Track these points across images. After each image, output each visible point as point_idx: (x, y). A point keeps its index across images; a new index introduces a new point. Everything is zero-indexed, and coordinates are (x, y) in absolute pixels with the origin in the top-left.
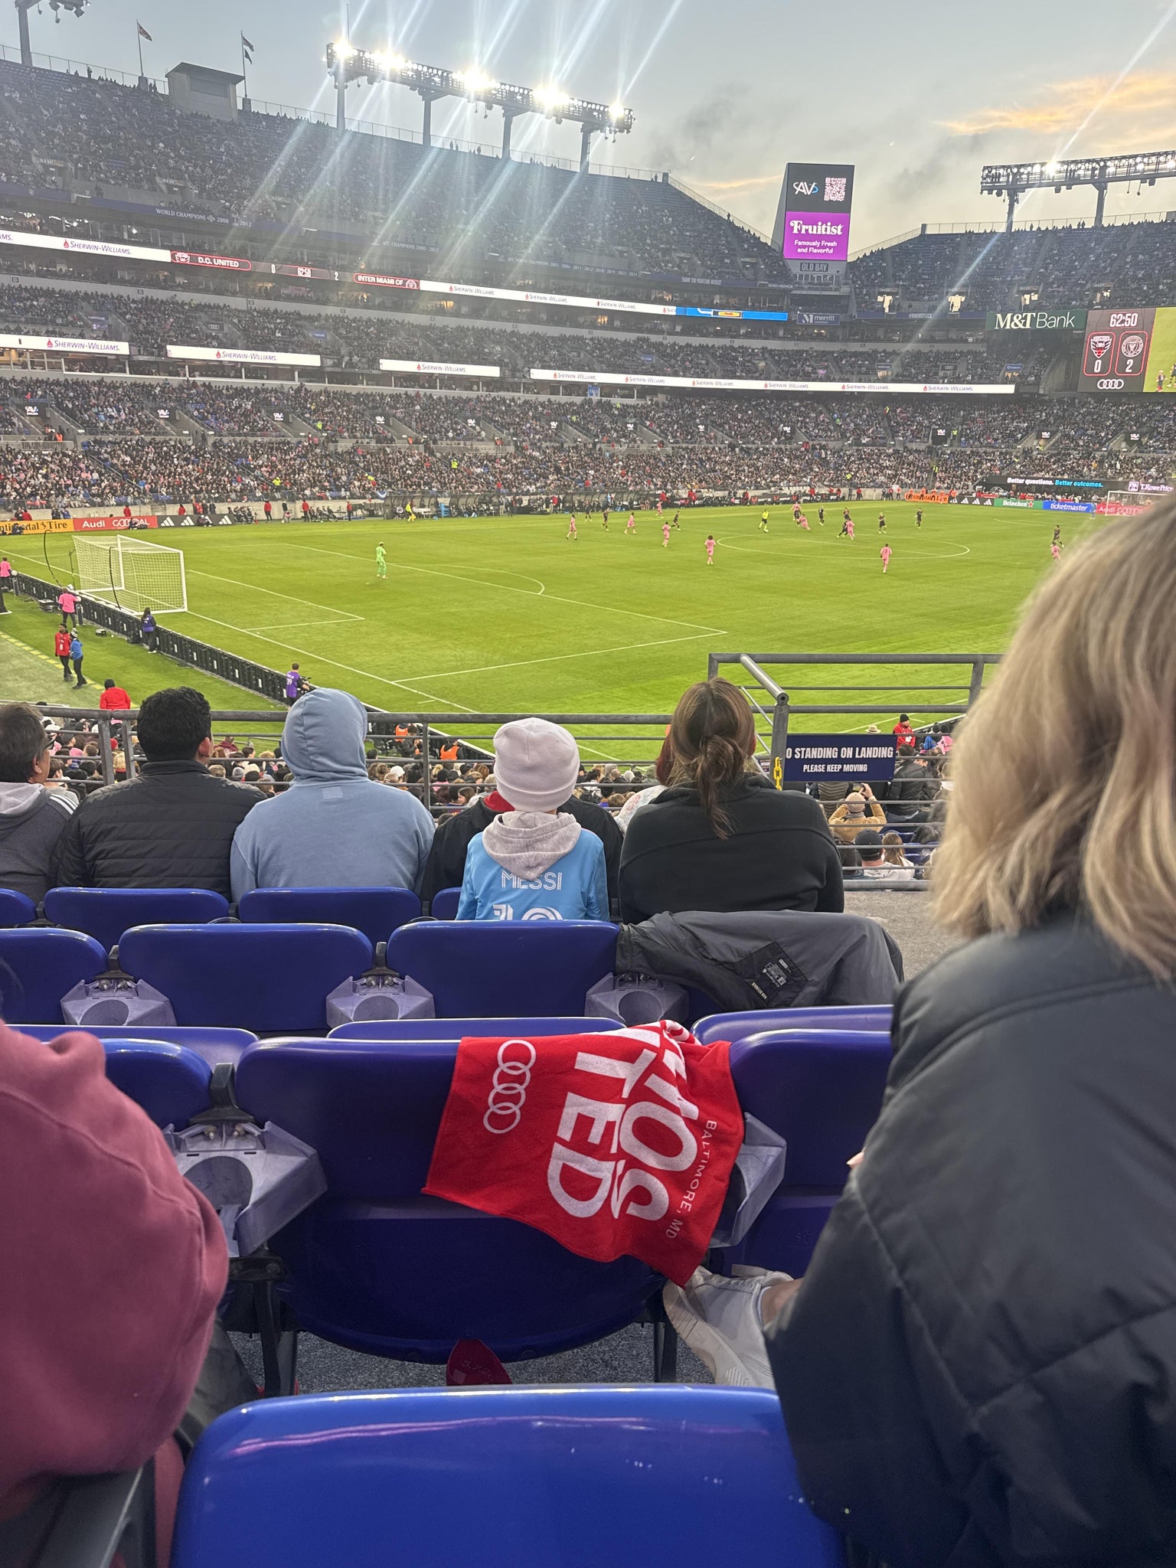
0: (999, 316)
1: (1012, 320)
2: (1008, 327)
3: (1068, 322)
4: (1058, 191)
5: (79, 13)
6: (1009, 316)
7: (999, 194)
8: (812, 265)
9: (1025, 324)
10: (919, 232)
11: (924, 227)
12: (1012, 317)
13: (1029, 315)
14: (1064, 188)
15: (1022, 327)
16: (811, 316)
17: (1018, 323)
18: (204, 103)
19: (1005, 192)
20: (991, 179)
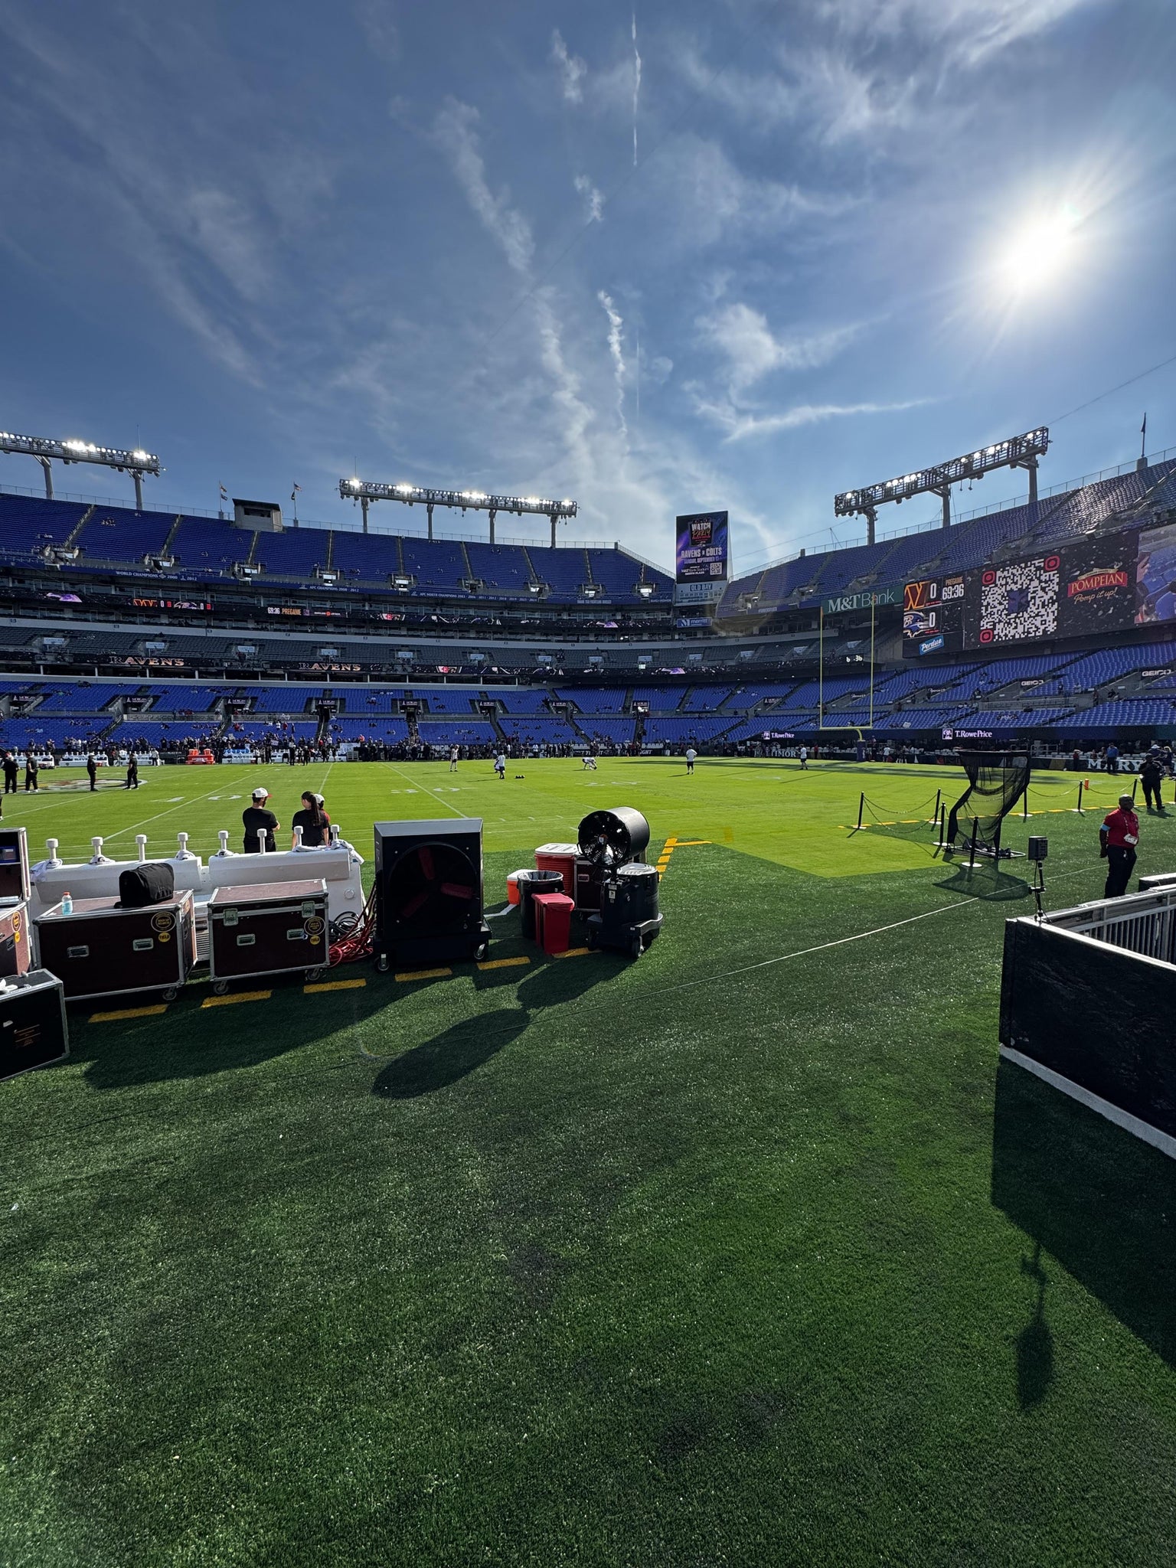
0: (831, 602)
1: (841, 604)
2: (839, 610)
3: (888, 598)
4: (899, 502)
5: (157, 475)
6: (839, 600)
7: (851, 515)
8: (699, 587)
9: (852, 606)
10: (799, 555)
11: (803, 551)
12: (841, 601)
13: (855, 597)
14: (903, 498)
15: (849, 607)
16: (688, 621)
17: (847, 605)
18: (254, 524)
19: (856, 512)
20: (843, 507)
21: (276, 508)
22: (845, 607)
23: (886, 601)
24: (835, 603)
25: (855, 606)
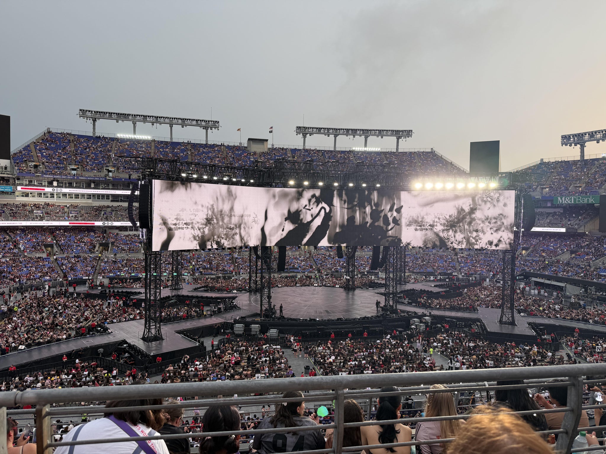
0: (559, 198)
1: (565, 200)
2: (563, 203)
3: (591, 201)
4: (598, 142)
5: (218, 130)
6: (563, 198)
7: (570, 146)
9: (571, 201)
10: (540, 162)
12: (565, 198)
13: (573, 198)
14: (601, 141)
17: (568, 201)
18: (256, 148)
19: (573, 144)
20: (566, 140)
21: (267, 140)
22: (567, 202)
23: (590, 202)
24: (561, 199)
25: (573, 202)
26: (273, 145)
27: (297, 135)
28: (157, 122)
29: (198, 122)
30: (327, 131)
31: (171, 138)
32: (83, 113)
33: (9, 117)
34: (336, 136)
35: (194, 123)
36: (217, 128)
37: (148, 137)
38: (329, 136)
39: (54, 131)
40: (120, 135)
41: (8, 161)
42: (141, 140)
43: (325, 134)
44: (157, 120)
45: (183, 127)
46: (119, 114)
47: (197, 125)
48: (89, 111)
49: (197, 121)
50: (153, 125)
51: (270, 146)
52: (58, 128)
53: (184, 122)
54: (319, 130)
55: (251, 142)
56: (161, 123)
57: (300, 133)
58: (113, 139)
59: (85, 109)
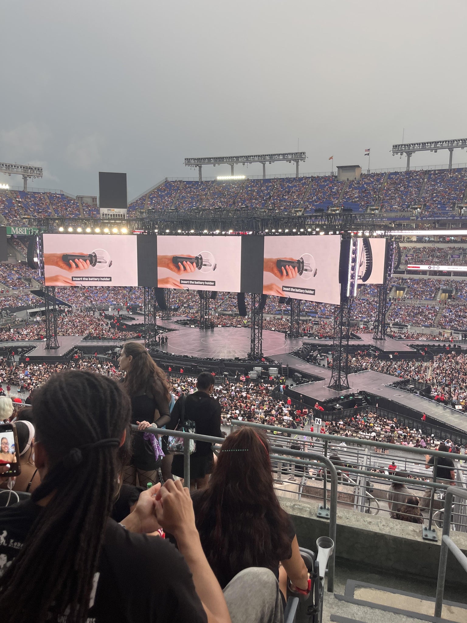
21: (358, 166)
26: (369, 171)
27: (393, 155)
28: (248, 161)
29: (285, 157)
30: (435, 146)
31: (264, 175)
32: (188, 161)
33: (125, 175)
34: (451, 150)
35: (281, 157)
36: (303, 159)
37: (242, 177)
38: (436, 152)
39: (169, 180)
40: (220, 178)
41: (126, 210)
42: (237, 180)
43: (432, 150)
44: (248, 159)
45: (270, 163)
46: (214, 158)
47: (284, 159)
48: (192, 159)
49: (283, 155)
50: (244, 165)
51: (365, 172)
52: (172, 177)
53: (272, 158)
54: (424, 146)
55: (341, 170)
56: (251, 163)
57: (397, 153)
58: (213, 182)
59: (189, 157)
